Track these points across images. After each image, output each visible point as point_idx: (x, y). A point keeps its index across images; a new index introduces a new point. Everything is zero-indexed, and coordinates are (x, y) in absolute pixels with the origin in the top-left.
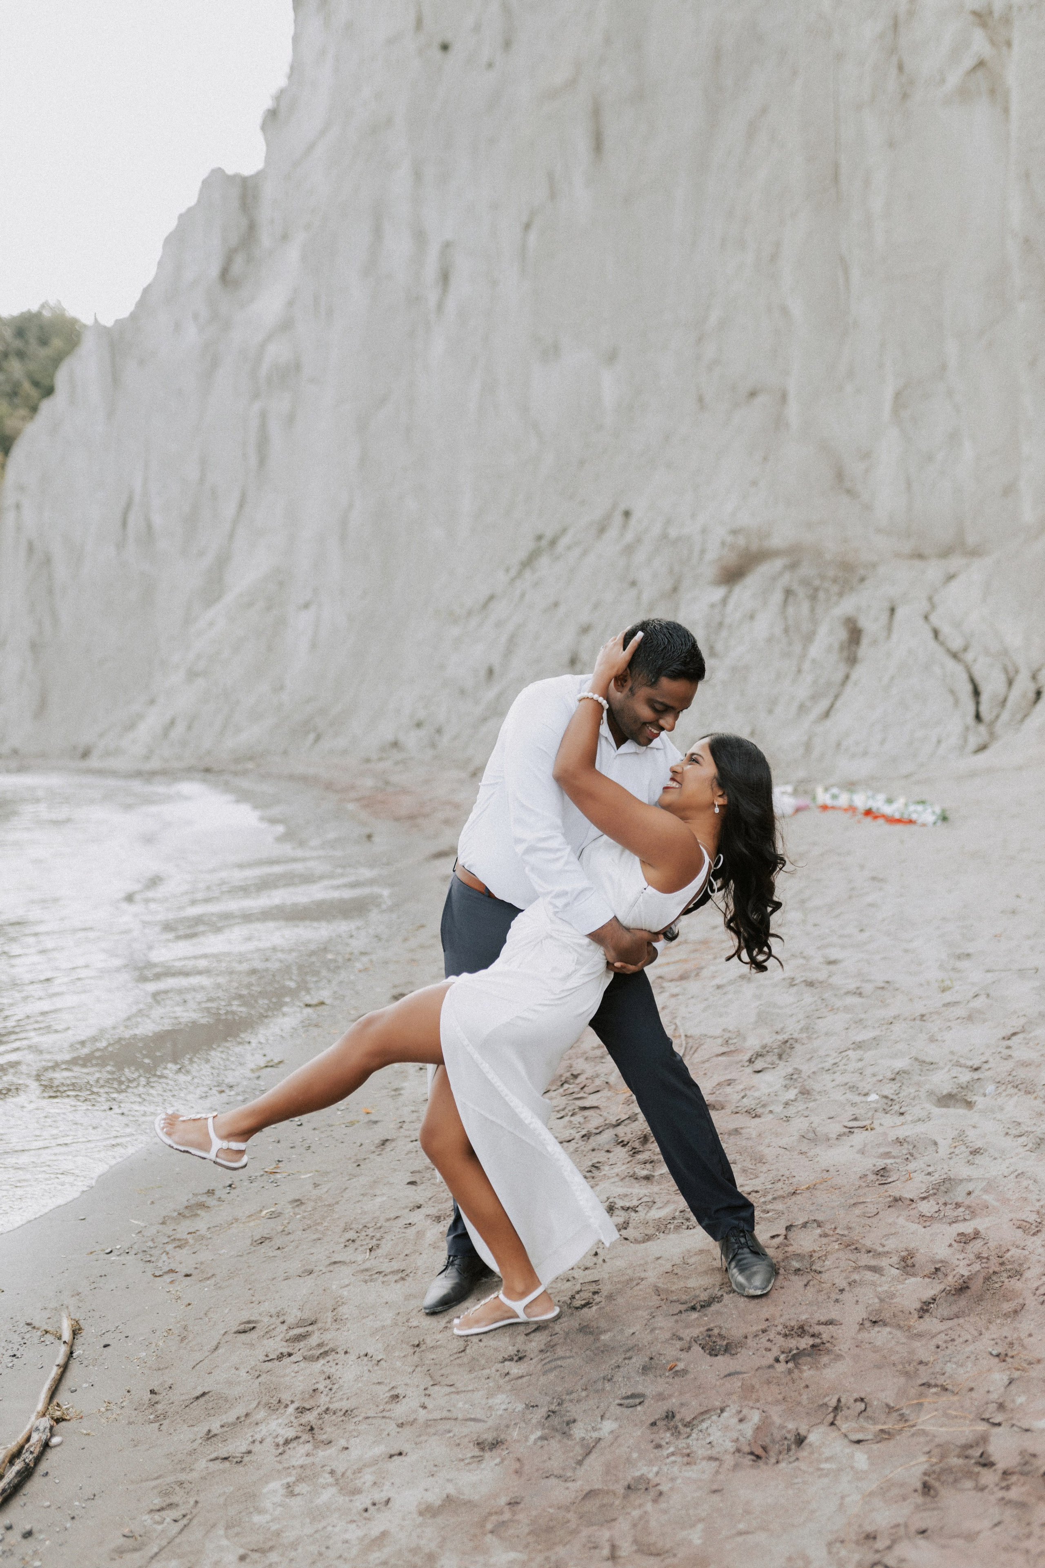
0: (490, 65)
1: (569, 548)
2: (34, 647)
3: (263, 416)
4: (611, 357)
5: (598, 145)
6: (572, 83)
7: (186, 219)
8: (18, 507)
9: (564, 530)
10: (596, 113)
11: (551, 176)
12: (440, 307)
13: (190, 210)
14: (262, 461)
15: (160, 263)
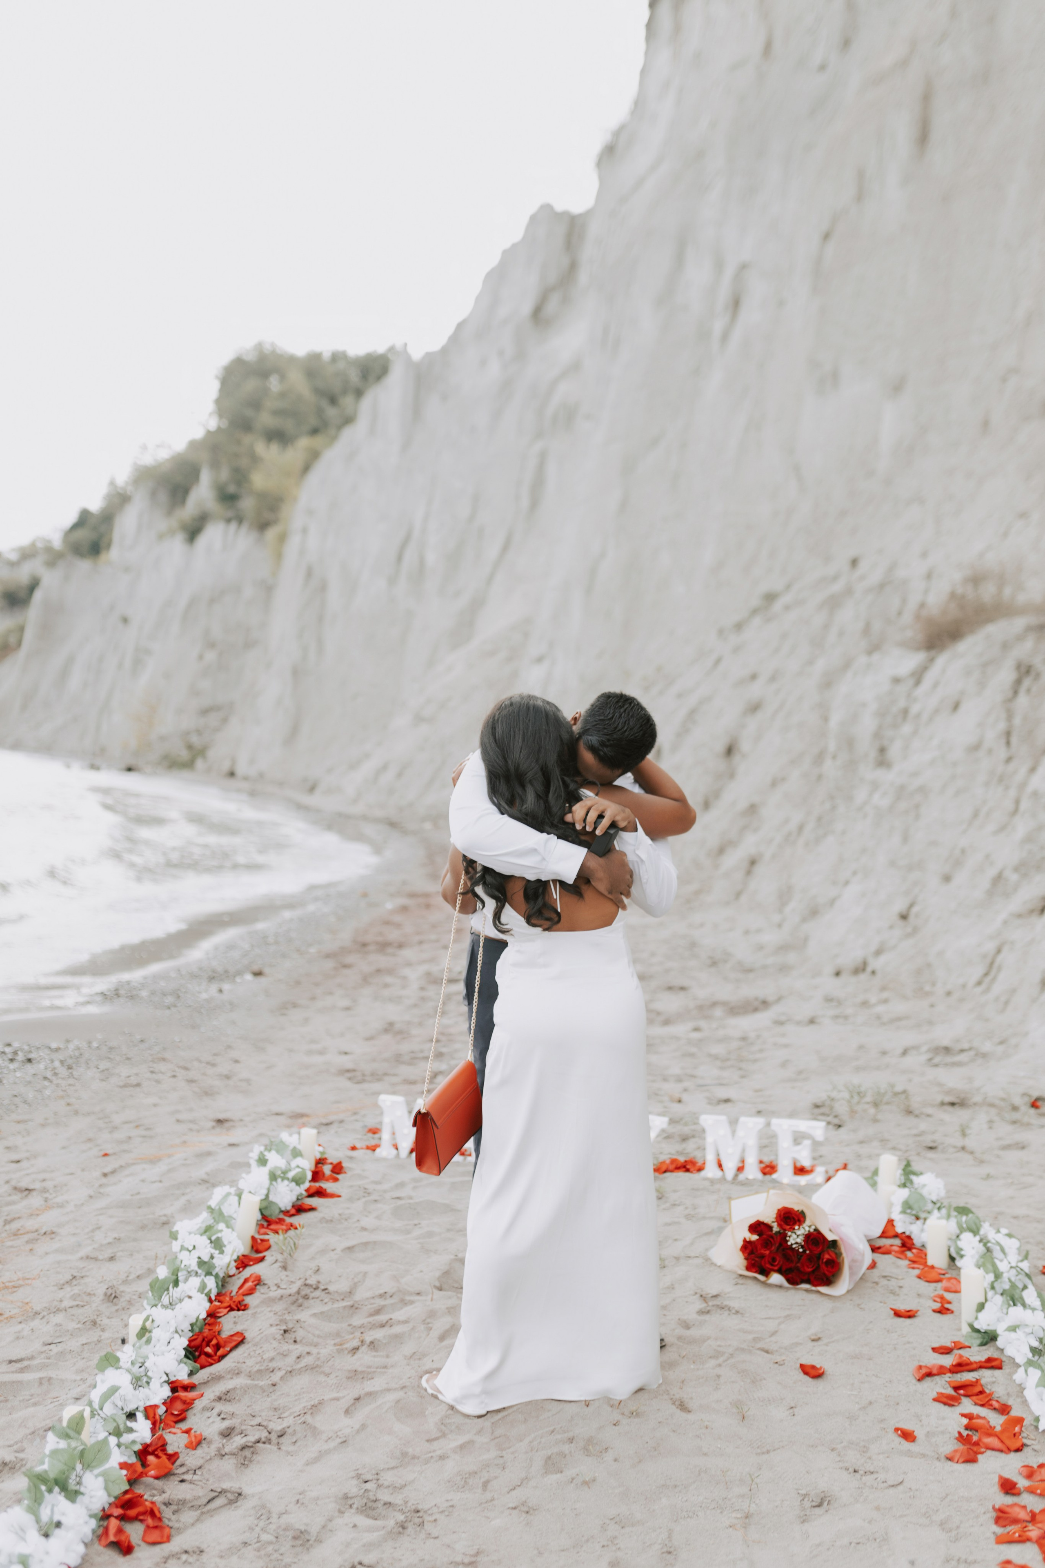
0: (822, 68)
1: (787, 608)
2: (297, 673)
3: (543, 457)
4: (897, 387)
5: (923, 137)
6: (904, 64)
7: (509, 255)
8: (305, 531)
9: (788, 587)
10: (927, 98)
11: (861, 175)
12: (725, 337)
13: (514, 246)
14: (535, 503)
15: (478, 299)
